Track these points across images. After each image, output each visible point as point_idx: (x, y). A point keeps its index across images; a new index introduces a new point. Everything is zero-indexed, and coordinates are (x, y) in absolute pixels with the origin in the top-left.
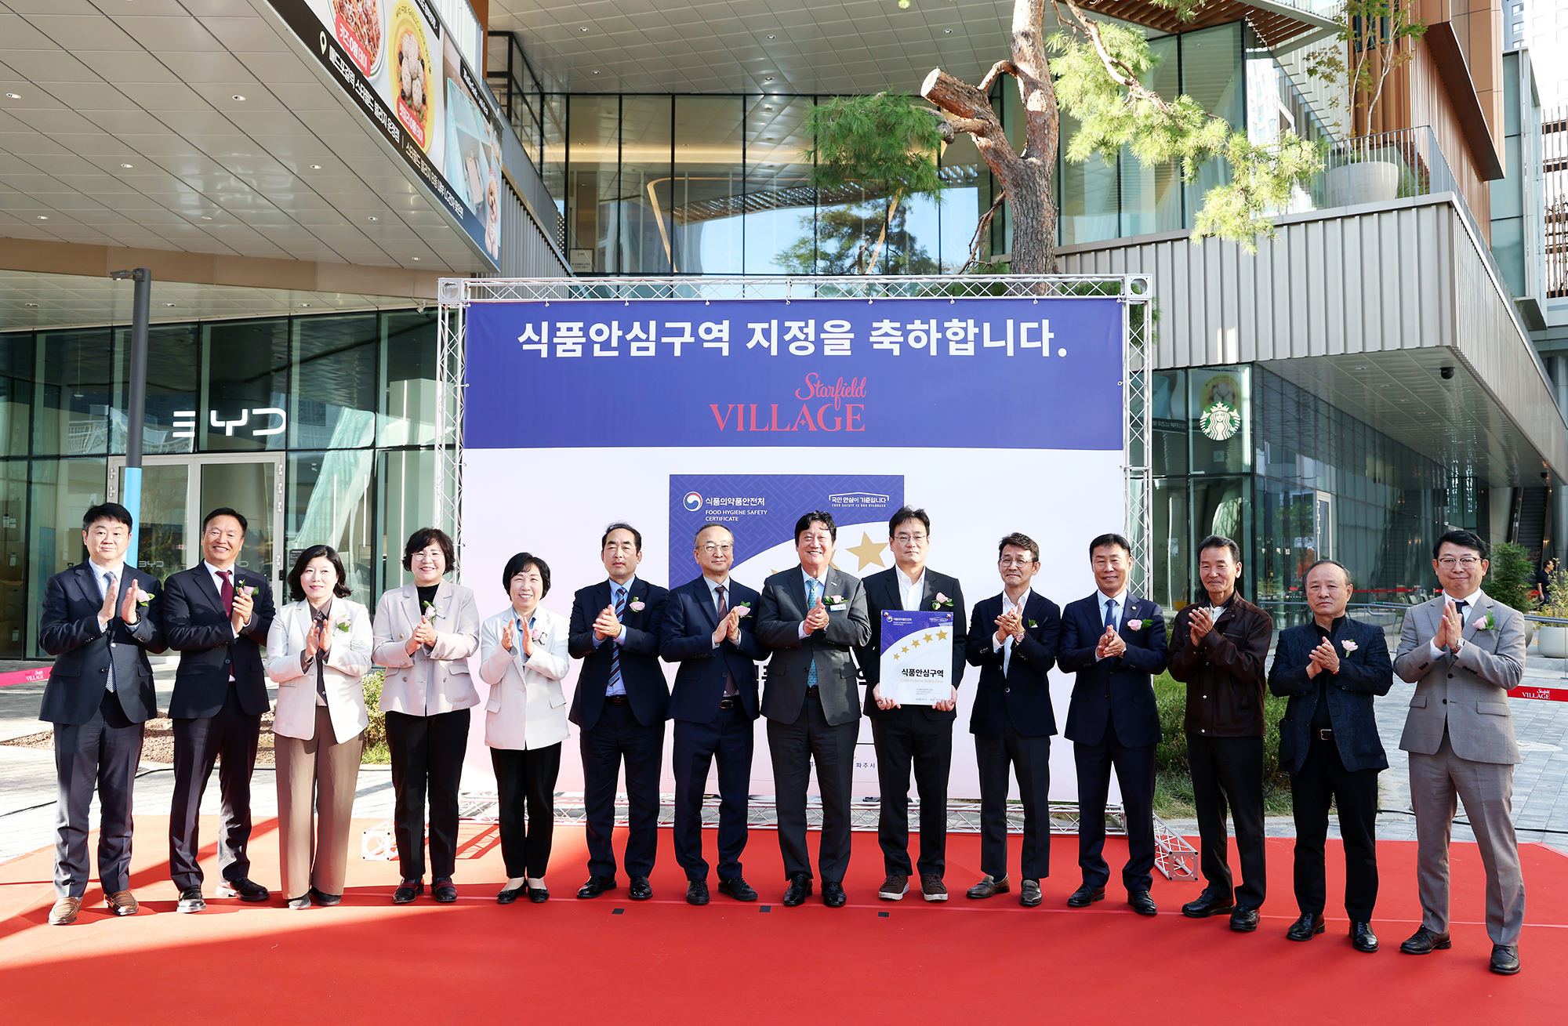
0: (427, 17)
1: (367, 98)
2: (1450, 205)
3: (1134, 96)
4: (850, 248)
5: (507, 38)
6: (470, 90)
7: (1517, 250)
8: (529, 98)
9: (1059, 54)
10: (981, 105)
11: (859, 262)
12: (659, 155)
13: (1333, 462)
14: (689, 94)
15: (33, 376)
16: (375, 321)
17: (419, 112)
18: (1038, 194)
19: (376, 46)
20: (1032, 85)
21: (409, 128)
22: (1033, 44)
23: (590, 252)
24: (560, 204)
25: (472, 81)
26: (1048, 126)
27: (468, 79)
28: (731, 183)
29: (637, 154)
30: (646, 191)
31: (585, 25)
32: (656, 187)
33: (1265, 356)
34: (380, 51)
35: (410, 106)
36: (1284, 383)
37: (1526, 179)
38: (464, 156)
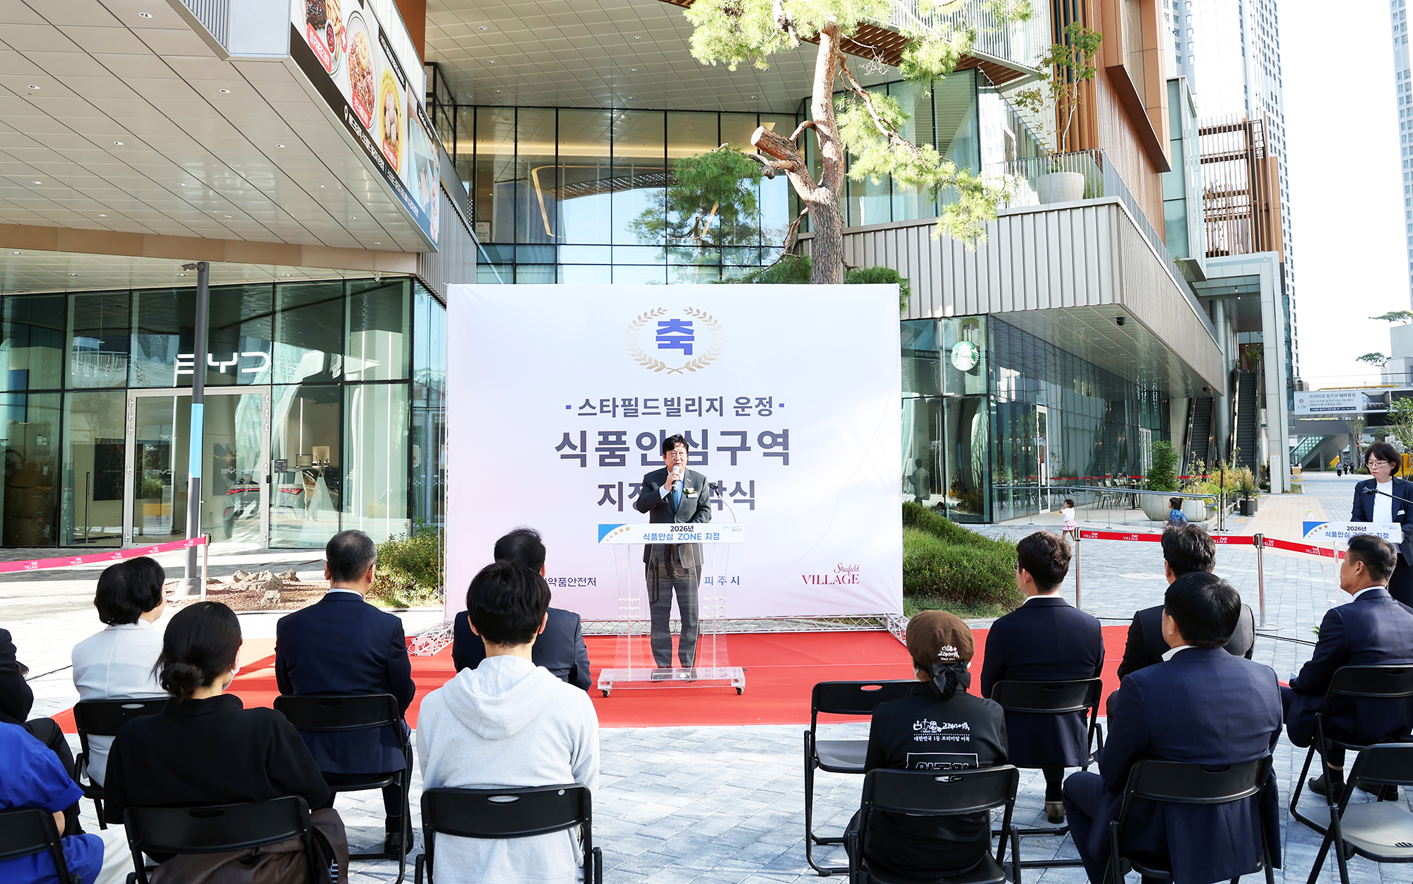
0: (399, 78)
1: (367, 143)
2: (1117, 205)
3: (895, 142)
4: (688, 218)
5: (432, 67)
6: (422, 123)
7: (1183, 223)
8: (446, 109)
9: (845, 111)
10: (791, 151)
11: (696, 231)
12: (547, 149)
13: (1058, 381)
14: (569, 108)
15: (65, 326)
16: (342, 287)
17: (395, 146)
18: (831, 211)
19: (372, 107)
20: (826, 138)
21: (389, 159)
22: (826, 110)
23: (488, 224)
24: (467, 185)
25: (423, 116)
26: (837, 165)
27: (421, 115)
28: (598, 170)
29: (530, 149)
30: (531, 175)
31: (493, 59)
32: (538, 172)
33: (995, 309)
34: (374, 109)
35: (390, 144)
36: (1011, 327)
37: (1187, 169)
38: (419, 171)
